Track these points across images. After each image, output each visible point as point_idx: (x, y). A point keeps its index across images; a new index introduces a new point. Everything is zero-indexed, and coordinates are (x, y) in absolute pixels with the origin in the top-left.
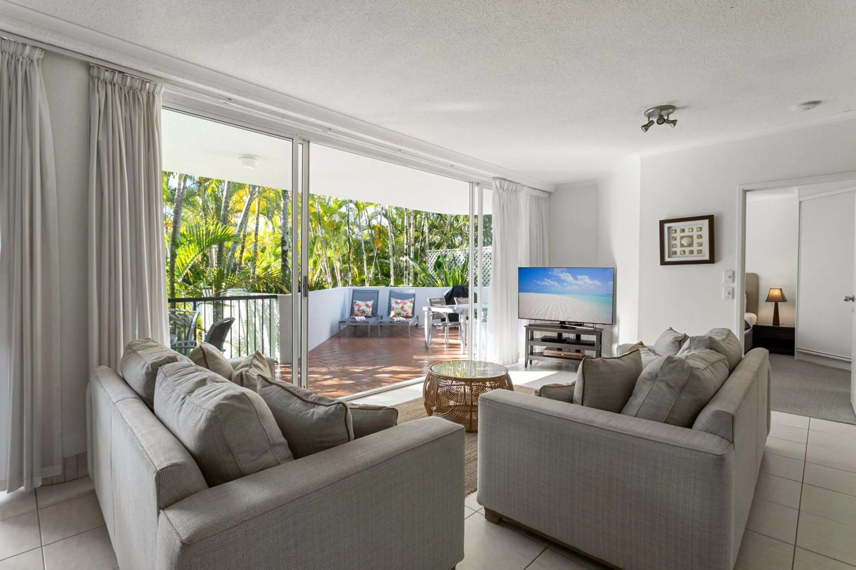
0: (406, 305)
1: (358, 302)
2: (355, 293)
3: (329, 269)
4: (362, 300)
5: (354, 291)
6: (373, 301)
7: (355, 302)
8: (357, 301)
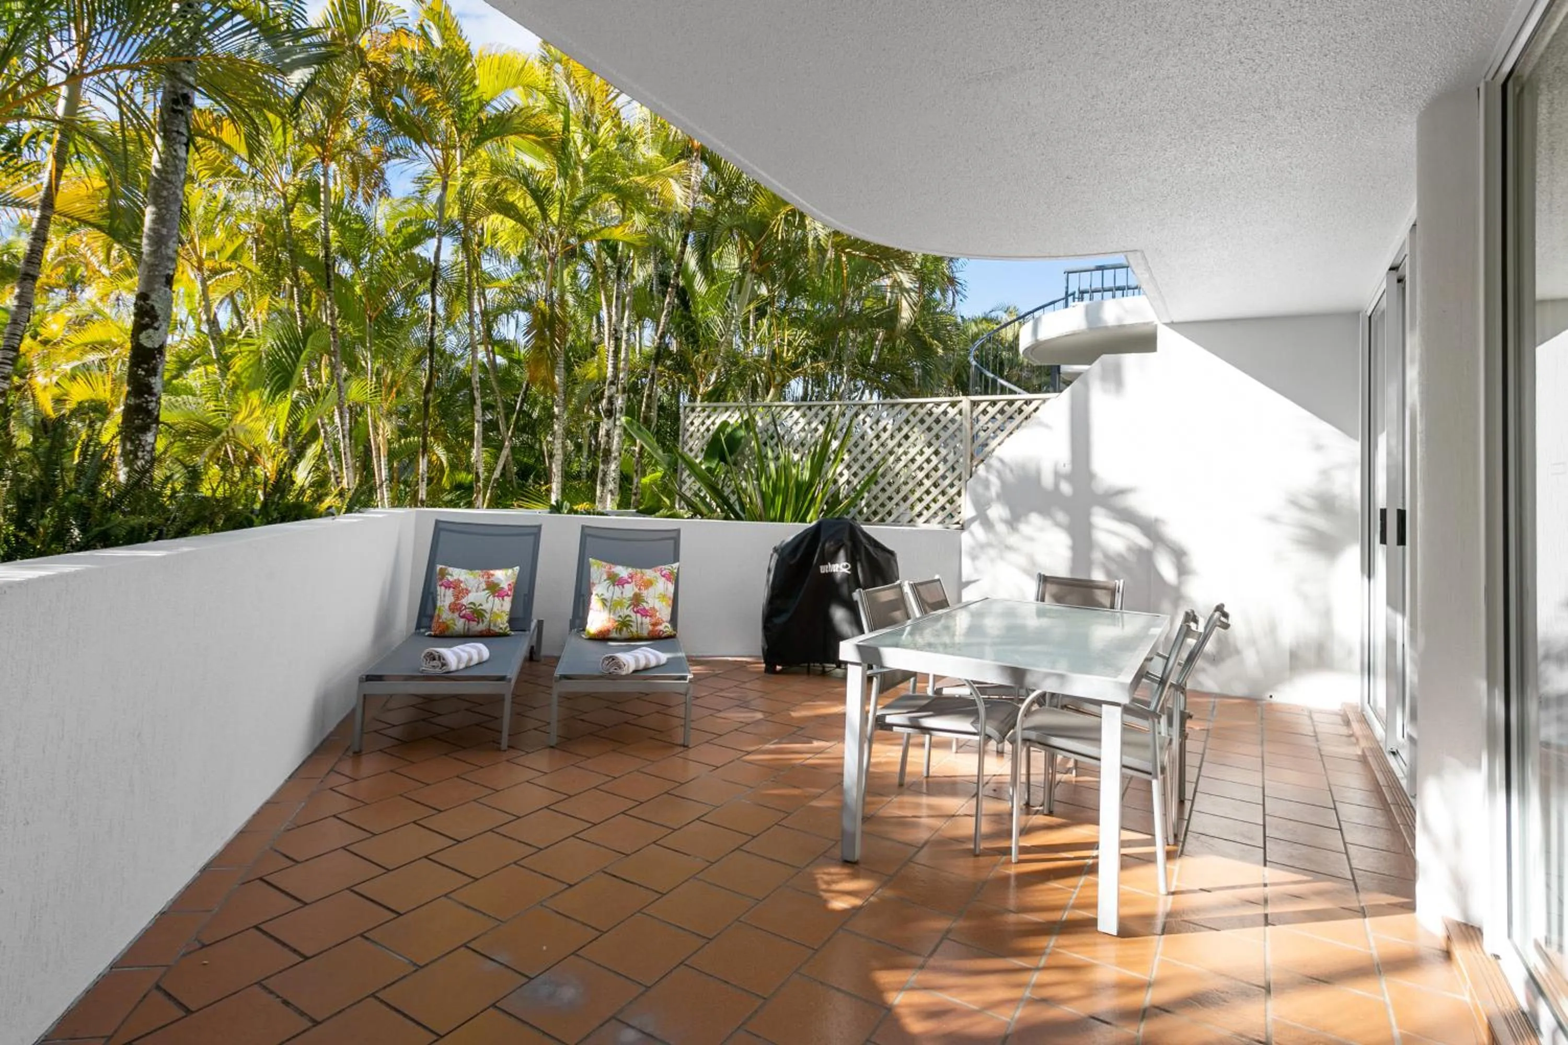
0: (651, 590)
1: (457, 574)
2: (443, 535)
3: (347, 440)
4: (470, 567)
5: (440, 527)
6: (517, 569)
7: (443, 573)
8: (450, 569)
